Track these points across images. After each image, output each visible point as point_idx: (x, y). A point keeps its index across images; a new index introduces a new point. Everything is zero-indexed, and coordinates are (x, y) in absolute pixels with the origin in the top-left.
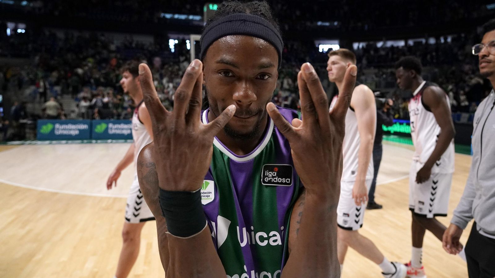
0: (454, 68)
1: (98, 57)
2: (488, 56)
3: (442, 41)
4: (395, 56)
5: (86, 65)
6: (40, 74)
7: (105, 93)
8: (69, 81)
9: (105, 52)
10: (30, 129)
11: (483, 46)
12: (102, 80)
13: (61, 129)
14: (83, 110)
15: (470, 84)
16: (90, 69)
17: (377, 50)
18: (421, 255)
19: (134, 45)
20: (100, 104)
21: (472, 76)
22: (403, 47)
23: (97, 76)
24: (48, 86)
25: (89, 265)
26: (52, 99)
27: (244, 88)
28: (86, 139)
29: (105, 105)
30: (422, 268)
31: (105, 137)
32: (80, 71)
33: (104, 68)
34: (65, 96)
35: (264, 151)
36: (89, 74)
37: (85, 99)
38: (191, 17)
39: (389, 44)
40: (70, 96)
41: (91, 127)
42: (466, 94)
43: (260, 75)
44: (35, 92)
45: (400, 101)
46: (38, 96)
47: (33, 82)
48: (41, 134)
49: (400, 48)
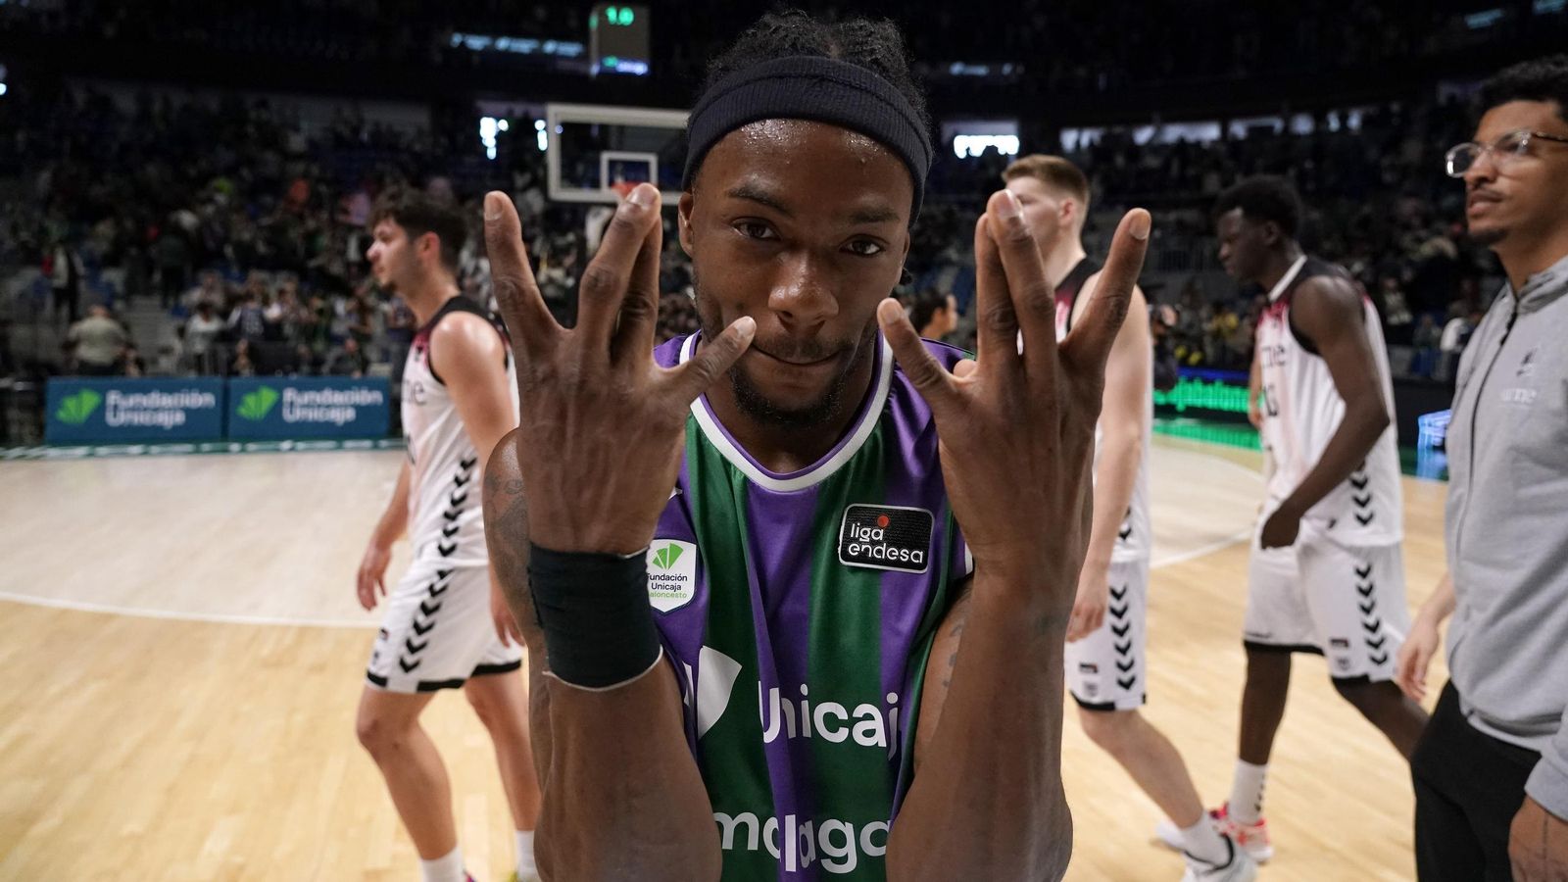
0: (1367, 209)
1: (245, 172)
2: (1493, 181)
3: (1334, 124)
4: (1191, 172)
5: (210, 200)
6: (56, 229)
7: (272, 291)
8: (153, 251)
9: (270, 157)
10: (22, 407)
11: (1479, 149)
12: (262, 248)
13: (125, 408)
14: (199, 347)
15: (1415, 257)
16: (222, 212)
17: (1134, 152)
18: (1262, 787)
19: (365, 136)
20: (253, 327)
21: (1423, 233)
22: (1214, 142)
23: (246, 236)
24: (81, 270)
25: (217, 846)
26: (98, 310)
27: (803, 276)
28: (210, 439)
29: (273, 330)
30: (1261, 823)
31: (273, 431)
32: (187, 219)
33: (270, 211)
34: (139, 301)
35: (853, 465)
36: (217, 228)
37: (205, 309)
38: (550, 47)
39: (1173, 133)
40: (156, 301)
41: (226, 401)
42: (1402, 287)
43: (854, 243)
44: (38, 288)
45: (1204, 313)
46: (49, 301)
47: (34, 255)
48: (60, 423)
49: (1206, 145)
